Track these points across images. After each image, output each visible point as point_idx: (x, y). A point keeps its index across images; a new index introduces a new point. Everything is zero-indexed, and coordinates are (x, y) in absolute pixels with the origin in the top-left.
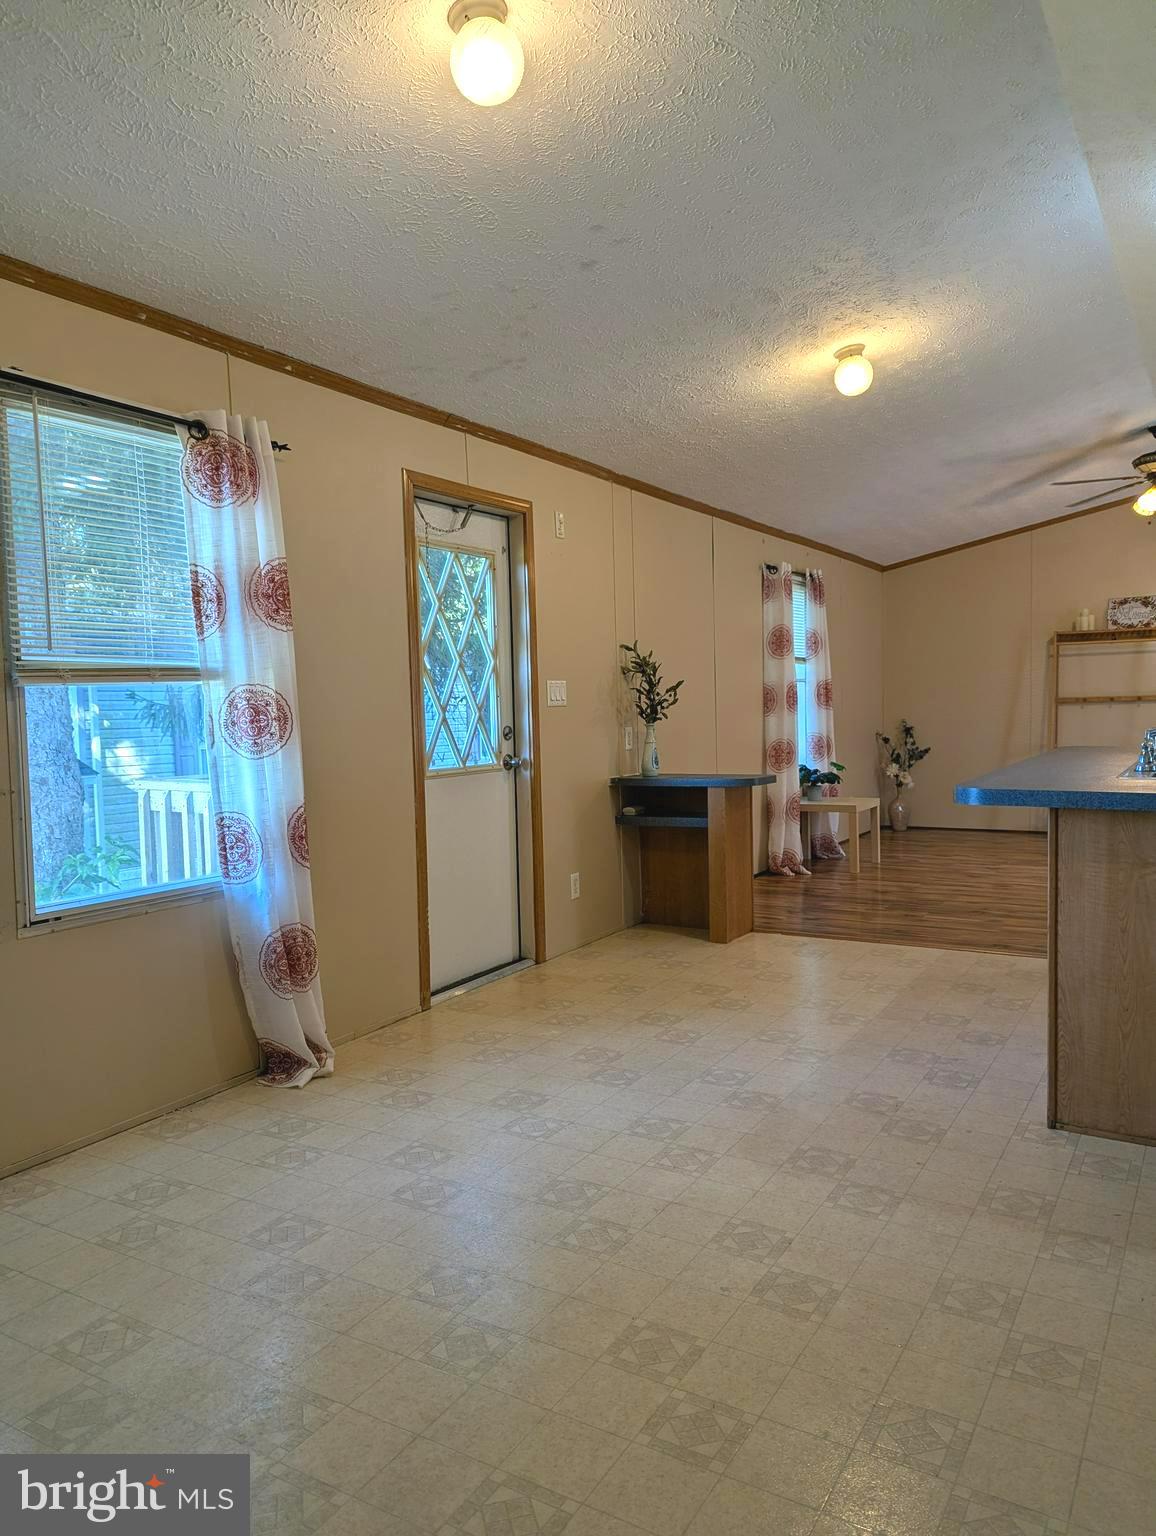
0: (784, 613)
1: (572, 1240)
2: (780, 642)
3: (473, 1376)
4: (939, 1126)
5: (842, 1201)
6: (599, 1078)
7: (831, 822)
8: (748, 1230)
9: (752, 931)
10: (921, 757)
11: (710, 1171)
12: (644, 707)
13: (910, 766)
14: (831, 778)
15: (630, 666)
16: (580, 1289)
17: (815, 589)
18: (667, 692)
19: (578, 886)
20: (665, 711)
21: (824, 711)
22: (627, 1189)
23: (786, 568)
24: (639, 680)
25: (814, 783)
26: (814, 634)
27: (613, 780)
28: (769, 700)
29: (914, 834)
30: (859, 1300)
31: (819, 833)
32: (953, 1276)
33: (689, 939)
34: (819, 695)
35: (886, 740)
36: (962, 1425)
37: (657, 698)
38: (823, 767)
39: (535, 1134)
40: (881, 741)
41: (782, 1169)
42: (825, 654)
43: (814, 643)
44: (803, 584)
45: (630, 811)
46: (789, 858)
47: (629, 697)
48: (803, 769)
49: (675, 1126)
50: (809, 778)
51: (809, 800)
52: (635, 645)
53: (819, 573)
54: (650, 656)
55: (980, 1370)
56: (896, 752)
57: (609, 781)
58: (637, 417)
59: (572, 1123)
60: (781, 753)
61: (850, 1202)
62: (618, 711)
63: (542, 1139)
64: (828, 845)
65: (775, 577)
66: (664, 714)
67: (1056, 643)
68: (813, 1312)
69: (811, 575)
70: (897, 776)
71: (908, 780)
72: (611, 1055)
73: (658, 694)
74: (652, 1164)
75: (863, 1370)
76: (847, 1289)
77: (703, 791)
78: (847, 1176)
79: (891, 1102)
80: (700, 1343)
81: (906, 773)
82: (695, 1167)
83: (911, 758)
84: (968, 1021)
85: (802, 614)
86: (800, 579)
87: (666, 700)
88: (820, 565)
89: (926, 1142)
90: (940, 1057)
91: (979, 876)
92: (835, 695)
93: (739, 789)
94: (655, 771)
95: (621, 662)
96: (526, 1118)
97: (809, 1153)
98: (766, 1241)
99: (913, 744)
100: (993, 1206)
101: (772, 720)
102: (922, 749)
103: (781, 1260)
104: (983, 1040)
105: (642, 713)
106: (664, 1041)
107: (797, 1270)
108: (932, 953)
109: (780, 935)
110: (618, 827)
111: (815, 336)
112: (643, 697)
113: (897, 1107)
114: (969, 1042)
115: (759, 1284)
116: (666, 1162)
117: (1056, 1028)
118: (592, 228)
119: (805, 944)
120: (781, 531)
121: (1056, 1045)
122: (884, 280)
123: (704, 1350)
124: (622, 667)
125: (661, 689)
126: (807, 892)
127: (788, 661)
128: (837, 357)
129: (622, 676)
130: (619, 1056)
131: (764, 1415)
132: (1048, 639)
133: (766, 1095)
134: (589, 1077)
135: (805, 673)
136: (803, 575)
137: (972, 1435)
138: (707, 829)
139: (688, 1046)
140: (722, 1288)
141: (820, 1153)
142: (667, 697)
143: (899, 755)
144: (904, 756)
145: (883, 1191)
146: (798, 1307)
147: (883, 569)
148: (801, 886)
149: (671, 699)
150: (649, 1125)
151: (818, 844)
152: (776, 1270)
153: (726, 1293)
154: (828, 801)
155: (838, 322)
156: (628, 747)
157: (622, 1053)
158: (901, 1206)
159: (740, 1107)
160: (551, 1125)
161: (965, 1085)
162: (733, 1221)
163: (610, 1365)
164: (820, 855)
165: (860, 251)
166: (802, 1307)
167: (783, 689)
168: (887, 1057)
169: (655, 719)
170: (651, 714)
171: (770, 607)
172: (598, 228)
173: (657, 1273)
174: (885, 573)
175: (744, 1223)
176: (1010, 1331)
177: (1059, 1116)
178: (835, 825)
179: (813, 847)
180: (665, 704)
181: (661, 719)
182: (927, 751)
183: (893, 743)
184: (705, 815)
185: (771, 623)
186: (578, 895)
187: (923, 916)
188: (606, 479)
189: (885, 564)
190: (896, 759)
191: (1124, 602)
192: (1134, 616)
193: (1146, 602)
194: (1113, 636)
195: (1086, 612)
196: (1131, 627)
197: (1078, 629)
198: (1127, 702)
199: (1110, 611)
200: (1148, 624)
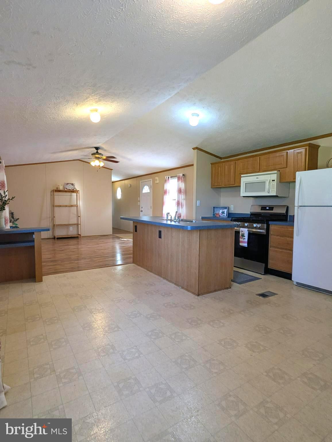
67: (53, 192)
132: (50, 191)
143: (11, 220)
191: (68, 184)
192: (70, 187)
193: (72, 184)
194: (66, 191)
195: (60, 185)
196: (70, 189)
197: (59, 189)
198: (69, 207)
199: (65, 186)
200: (73, 190)
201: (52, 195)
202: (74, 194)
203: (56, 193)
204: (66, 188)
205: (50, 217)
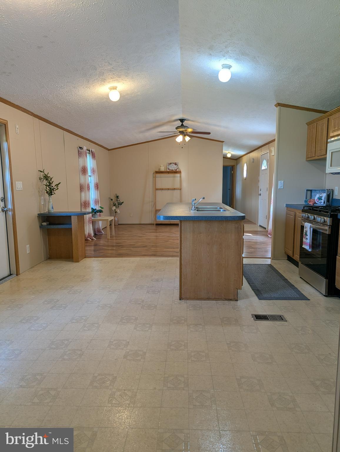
0: (85, 162)
1: (66, 357)
2: (84, 170)
3: (50, 404)
4: (155, 304)
5: (138, 329)
6: (54, 308)
7: (100, 224)
8: (116, 342)
9: (85, 258)
10: (121, 204)
11: (100, 328)
12: (48, 191)
13: (119, 207)
14: (100, 211)
15: (42, 177)
16: (74, 370)
17: (93, 155)
18: (55, 186)
19: (29, 249)
20: (54, 192)
21: (96, 192)
22: (77, 339)
23: (85, 148)
24: (45, 182)
25: (95, 213)
26: (93, 169)
27: (38, 214)
28: (82, 188)
29: (120, 226)
30: (151, 353)
31: (96, 227)
32: (171, 341)
33: (66, 262)
34: (95, 187)
35: (112, 200)
36: (185, 376)
37: (52, 188)
38: (98, 208)
39: (40, 329)
40: (110, 200)
41: (119, 324)
42: (96, 174)
43: (93, 171)
44: (89, 153)
45: (44, 224)
46: (89, 235)
47: (42, 187)
48: (92, 209)
49: (84, 318)
50: (94, 212)
51: (94, 218)
52: (44, 170)
53: (93, 150)
54: (48, 174)
55: (184, 362)
56: (114, 203)
57: (37, 215)
58: (45, 97)
59: (51, 323)
60: (86, 204)
61: (140, 328)
62: (39, 192)
63: (43, 330)
64: (99, 231)
65: (82, 151)
66: (54, 193)
67: (155, 174)
68: (141, 359)
69: (91, 151)
70: (115, 210)
71: (118, 211)
72: (55, 300)
73: (52, 187)
74: (82, 330)
75: (158, 370)
76: (147, 351)
77: (70, 216)
78: (137, 322)
79: (141, 300)
80: (115, 375)
81: (118, 209)
82: (95, 328)
83: (119, 205)
84: (152, 276)
85: (90, 163)
86: (88, 152)
87: (55, 188)
88: (94, 148)
89: (153, 309)
90: (149, 287)
91: (141, 237)
92: (99, 187)
93: (81, 216)
94: (52, 211)
95: (39, 176)
96: (35, 325)
97: (125, 318)
98: (122, 344)
99: (119, 201)
100: (174, 322)
101: (83, 194)
102: (122, 202)
103: (128, 348)
104: (157, 280)
105: (47, 192)
106: (71, 294)
107: (133, 349)
108: (137, 259)
109: (93, 258)
110: (40, 229)
111: (105, 82)
112: (47, 187)
113: (143, 301)
114: (154, 281)
115: (125, 355)
116: (85, 328)
117: (181, 275)
118: (44, 36)
119: (102, 260)
120: (82, 137)
121: (181, 279)
122: (126, 70)
123: (117, 377)
124: (39, 178)
125: (53, 185)
126: (95, 245)
127: (87, 176)
128: (109, 89)
129: (39, 180)
130: (58, 300)
131: (139, 388)
132: (153, 173)
133: (107, 304)
134: (51, 308)
135: (91, 180)
136: (89, 151)
137: (188, 377)
138: (72, 228)
139: (79, 294)
140: (115, 359)
141: (128, 317)
142: (55, 187)
143: (115, 204)
144: (117, 204)
145: (147, 324)
146: (137, 359)
147: (109, 150)
148: (93, 243)
149: (56, 188)
150: (76, 319)
151: (96, 230)
152: (128, 351)
153: (117, 360)
154: (99, 218)
155: (111, 79)
156: (42, 203)
157: (59, 299)
158: (153, 327)
159: (101, 309)
160: (44, 325)
161: (157, 293)
162: (111, 340)
163: (92, 388)
164: (97, 233)
165: (121, 61)
166: (138, 358)
167: (86, 185)
168: (136, 288)
169: (52, 195)
170: (50, 193)
171: (81, 160)
172: (46, 37)
173: (96, 360)
174: (109, 151)
175: (115, 340)
176: (188, 351)
177: (182, 297)
178: (101, 225)
179: (95, 231)
180: (54, 190)
181: (53, 194)
182: (123, 203)
183: (113, 200)
184: (71, 224)
185: (81, 165)
186: (29, 252)
187: (131, 249)
188: (31, 115)
189: (110, 148)
190: (115, 205)
191: (171, 164)
192: (173, 167)
193: (176, 164)
194: (168, 172)
195: (162, 166)
196: (172, 170)
197: (160, 170)
198: (172, 190)
199: (167, 166)
200: (176, 170)
201: (154, 177)
202: (178, 175)
203: (158, 175)
204: (169, 169)
205: (152, 201)
